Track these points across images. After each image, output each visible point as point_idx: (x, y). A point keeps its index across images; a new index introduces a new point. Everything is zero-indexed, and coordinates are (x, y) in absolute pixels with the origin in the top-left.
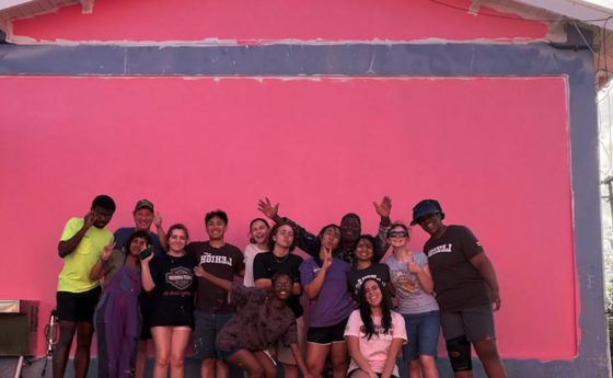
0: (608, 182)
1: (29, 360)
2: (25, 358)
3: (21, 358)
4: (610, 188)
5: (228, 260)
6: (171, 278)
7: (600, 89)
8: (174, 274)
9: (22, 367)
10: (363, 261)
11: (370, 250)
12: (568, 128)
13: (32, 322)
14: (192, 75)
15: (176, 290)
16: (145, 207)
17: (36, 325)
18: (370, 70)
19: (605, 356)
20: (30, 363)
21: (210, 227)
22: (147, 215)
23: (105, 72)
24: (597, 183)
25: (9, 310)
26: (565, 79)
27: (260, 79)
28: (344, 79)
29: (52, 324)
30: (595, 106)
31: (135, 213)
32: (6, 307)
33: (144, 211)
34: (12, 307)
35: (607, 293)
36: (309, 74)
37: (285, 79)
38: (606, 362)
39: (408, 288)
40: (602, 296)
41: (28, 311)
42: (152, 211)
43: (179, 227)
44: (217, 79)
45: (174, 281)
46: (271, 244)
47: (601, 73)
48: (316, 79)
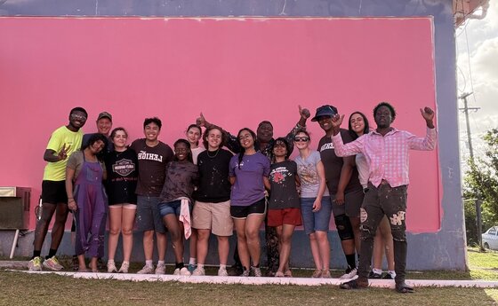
0: (464, 97)
1: (23, 233)
2: (20, 231)
3: (17, 231)
4: (466, 102)
5: (159, 157)
6: (116, 168)
7: (457, 27)
8: (119, 165)
9: (18, 238)
10: (278, 156)
11: (284, 149)
12: (433, 56)
13: (25, 203)
14: (147, 16)
15: (120, 177)
16: (105, 117)
17: (29, 206)
18: (283, 13)
19: (462, 230)
20: (24, 235)
21: (147, 131)
22: (107, 123)
23: (81, 14)
24: (455, 99)
25: (8, 195)
26: (431, 19)
27: (199, 19)
28: (263, 19)
29: (41, 205)
30: (453, 39)
31: (97, 122)
32: (7, 192)
33: (104, 120)
34: (10, 192)
35: (463, 181)
36: (236, 16)
37: (218, 19)
38: (463, 235)
39: (309, 179)
40: (459, 184)
41: (23, 196)
42: (111, 120)
43: (121, 129)
44: (166, 19)
45: (119, 170)
46: (206, 144)
47: (458, 15)
48: (242, 19)
